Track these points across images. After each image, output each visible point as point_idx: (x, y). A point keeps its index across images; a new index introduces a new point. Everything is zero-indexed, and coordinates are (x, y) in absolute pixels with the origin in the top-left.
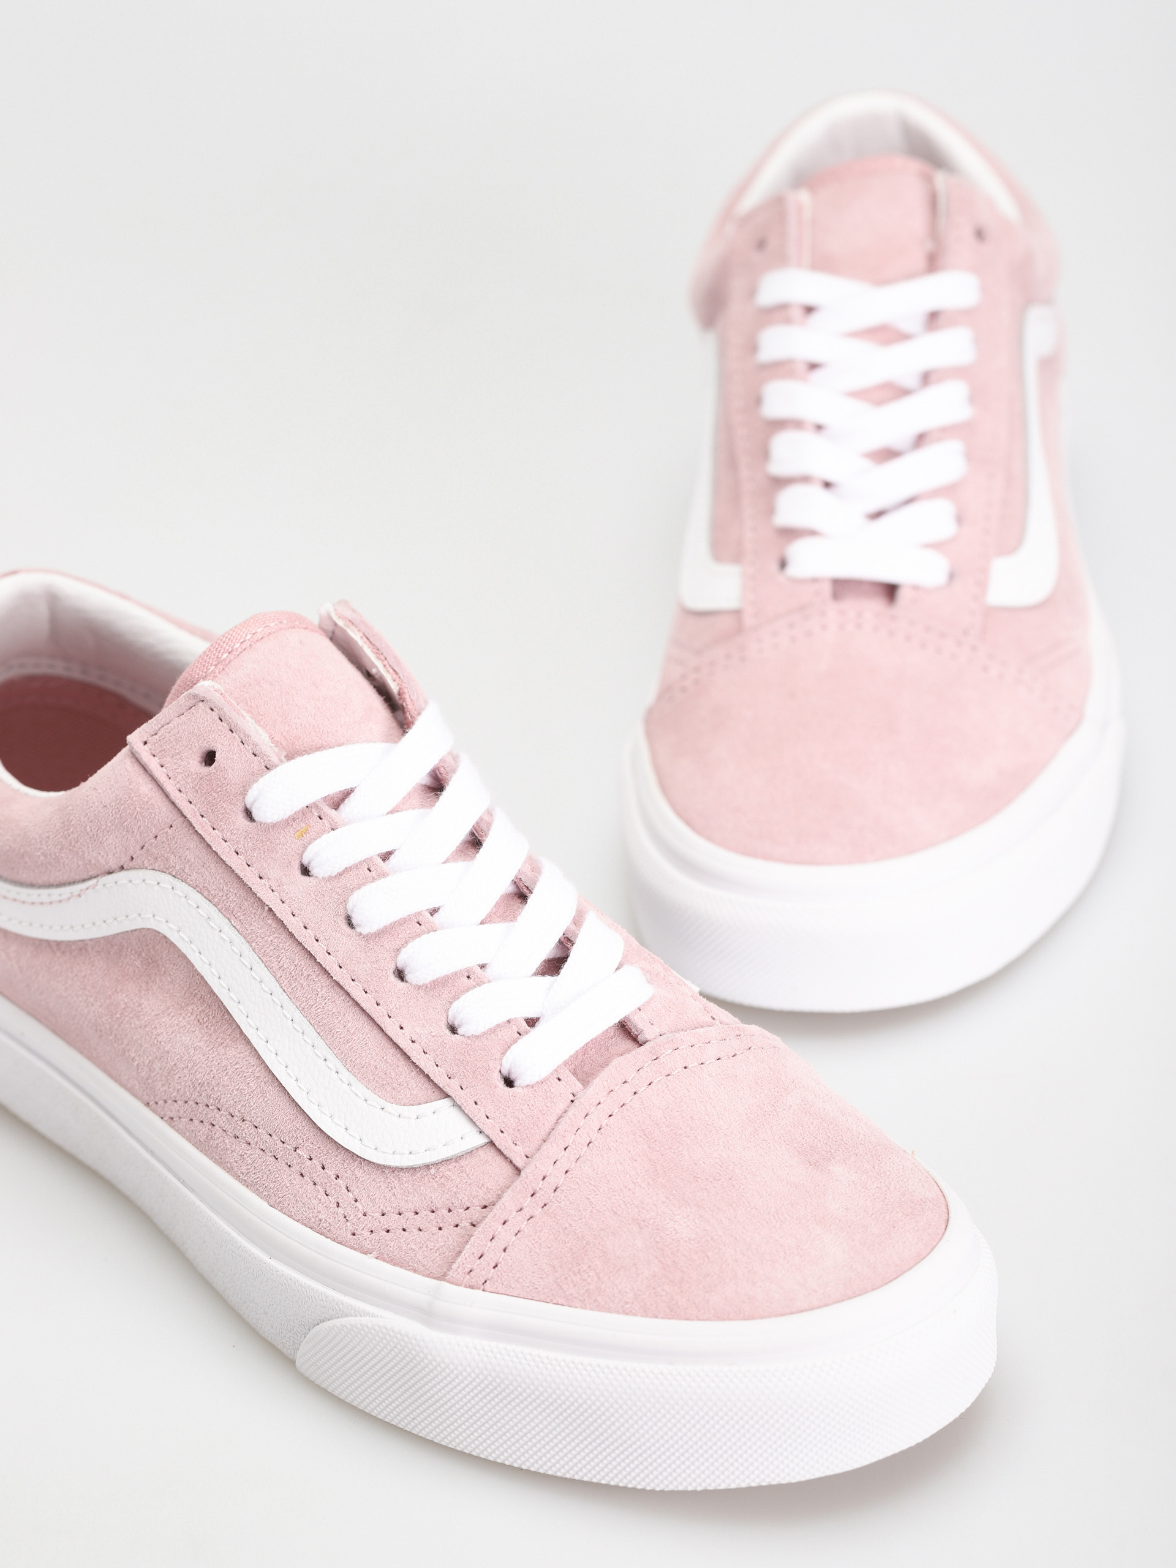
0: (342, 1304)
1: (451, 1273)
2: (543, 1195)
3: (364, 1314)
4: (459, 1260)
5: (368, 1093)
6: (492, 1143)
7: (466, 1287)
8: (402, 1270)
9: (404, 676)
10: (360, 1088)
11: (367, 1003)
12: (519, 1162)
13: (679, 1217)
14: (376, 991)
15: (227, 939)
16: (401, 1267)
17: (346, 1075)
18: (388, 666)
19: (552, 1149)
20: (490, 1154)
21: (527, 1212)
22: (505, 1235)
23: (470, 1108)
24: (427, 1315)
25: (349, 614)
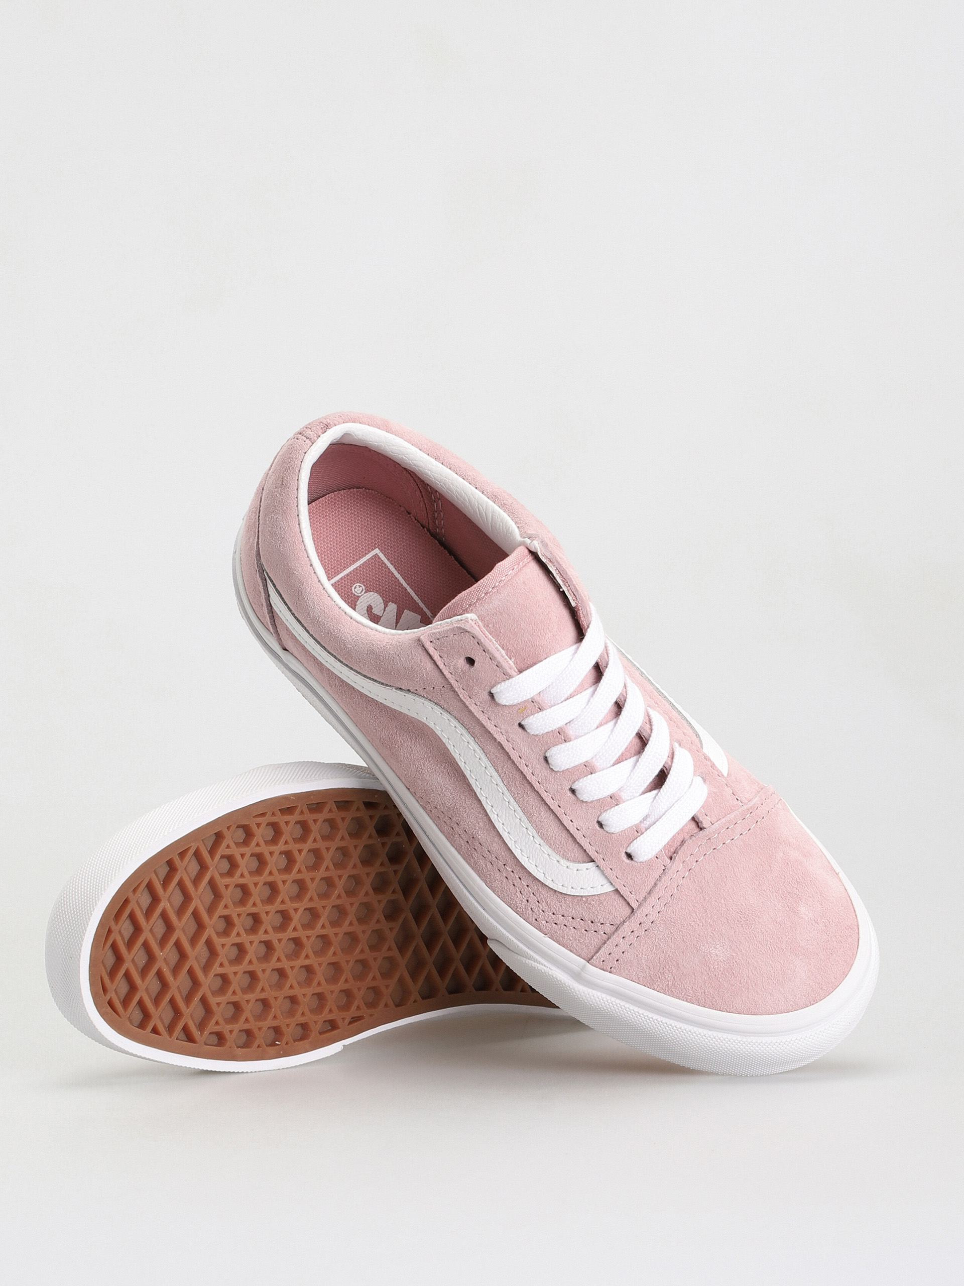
0: (527, 954)
1: (592, 960)
2: (645, 926)
3: (539, 963)
4: (598, 955)
5: (550, 851)
6: (617, 891)
7: (600, 969)
8: (564, 948)
9: (579, 599)
10: (546, 849)
11: (553, 805)
12: (634, 905)
13: (719, 946)
14: (559, 800)
15: (472, 748)
16: (563, 947)
17: (538, 840)
18: (570, 591)
19: (652, 900)
20: (617, 897)
21: (636, 934)
22: (623, 945)
23: (608, 872)
24: (577, 976)
25: (548, 555)
